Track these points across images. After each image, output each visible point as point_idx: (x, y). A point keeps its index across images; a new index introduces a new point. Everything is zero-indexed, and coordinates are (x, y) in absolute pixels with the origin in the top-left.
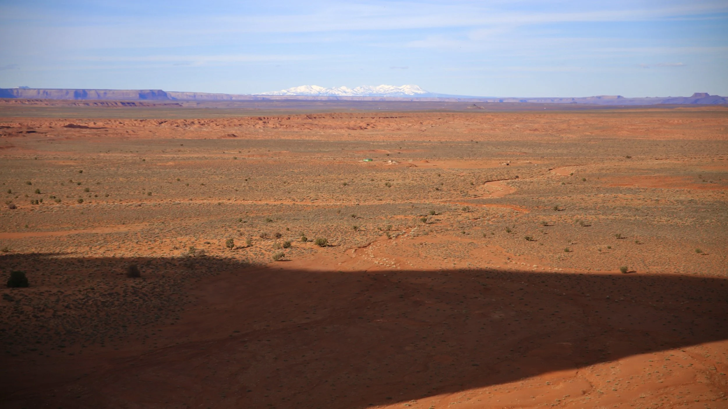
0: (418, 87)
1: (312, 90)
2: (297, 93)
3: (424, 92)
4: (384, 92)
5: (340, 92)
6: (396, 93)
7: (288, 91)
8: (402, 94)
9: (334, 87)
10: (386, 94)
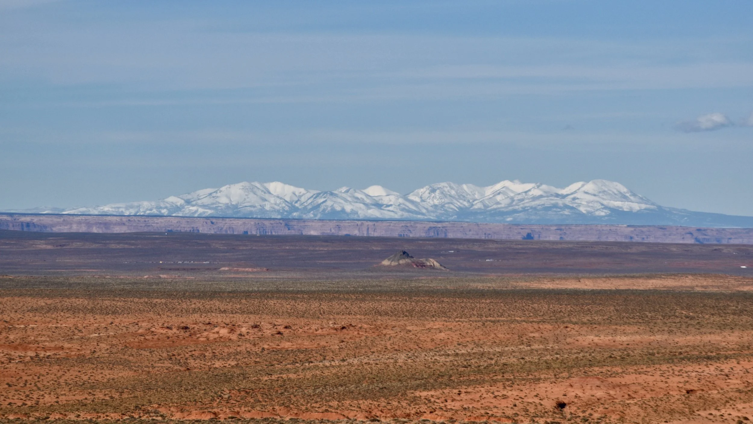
0: (624, 189)
1: (267, 196)
2: (215, 209)
3: (643, 206)
4: (510, 205)
5: (362, 205)
6: (547, 209)
7: (188, 202)
8: (567, 212)
9: (344, 189)
10: (515, 211)
